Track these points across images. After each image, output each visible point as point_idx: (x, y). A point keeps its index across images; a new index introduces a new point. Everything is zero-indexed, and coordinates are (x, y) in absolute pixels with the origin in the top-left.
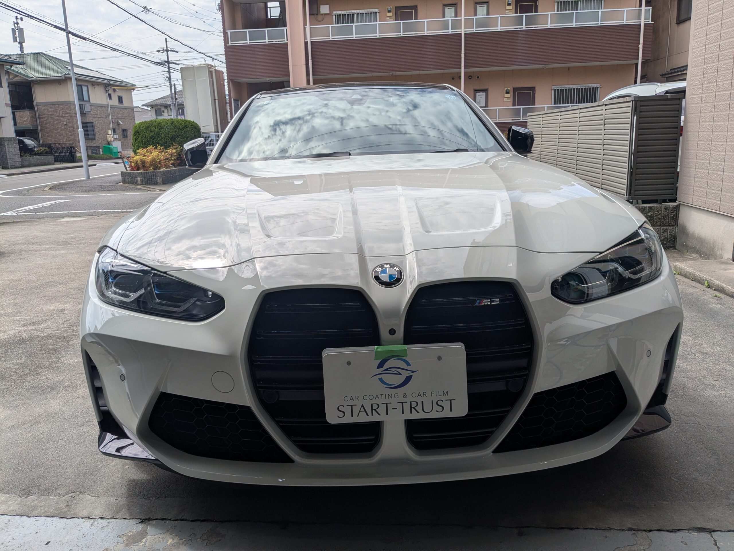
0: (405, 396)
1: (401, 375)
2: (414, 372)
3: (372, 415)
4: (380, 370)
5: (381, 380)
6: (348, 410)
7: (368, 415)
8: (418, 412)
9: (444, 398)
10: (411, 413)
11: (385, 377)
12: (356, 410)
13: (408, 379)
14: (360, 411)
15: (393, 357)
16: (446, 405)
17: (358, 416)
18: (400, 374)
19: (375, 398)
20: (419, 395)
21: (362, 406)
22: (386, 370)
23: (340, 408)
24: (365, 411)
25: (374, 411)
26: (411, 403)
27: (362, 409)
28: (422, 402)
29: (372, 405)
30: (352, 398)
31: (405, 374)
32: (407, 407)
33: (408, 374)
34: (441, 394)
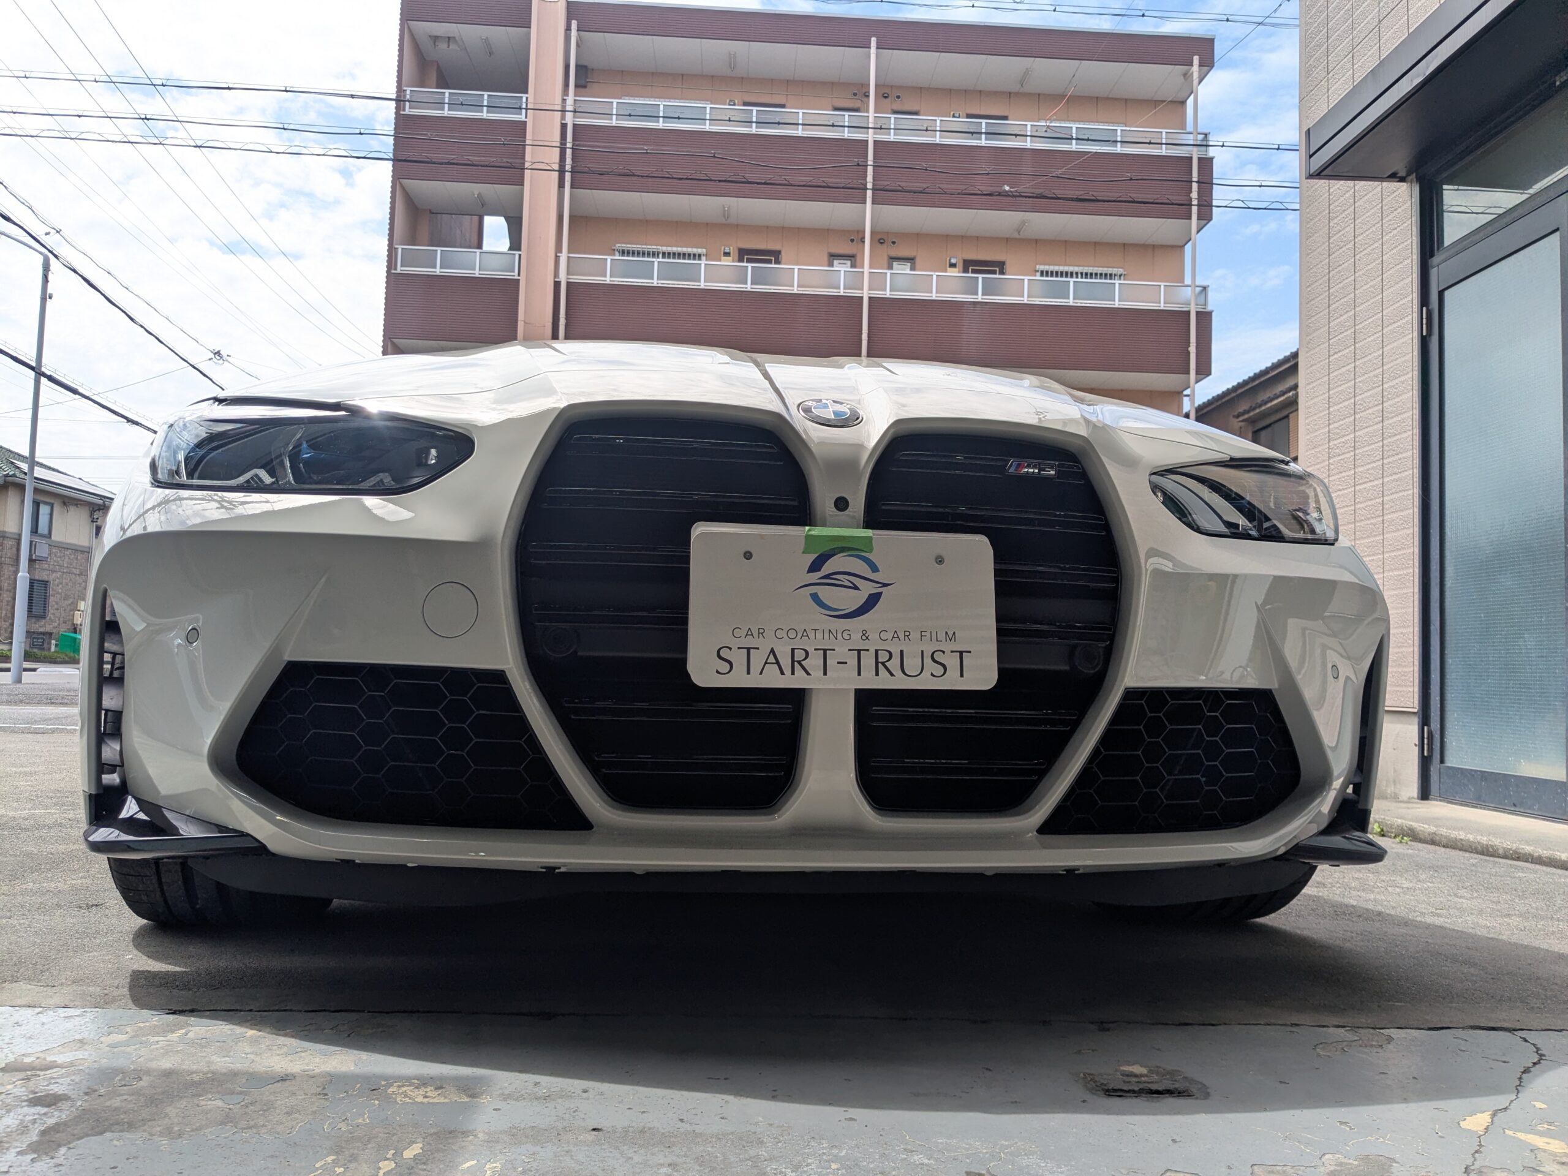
0: (865, 636)
1: (858, 589)
2: (885, 585)
3: (793, 673)
4: (815, 577)
5: (815, 597)
6: (738, 658)
7: (782, 673)
8: (892, 675)
9: (947, 647)
10: (877, 674)
11: (824, 592)
12: (757, 659)
13: (873, 601)
14: (766, 663)
15: (843, 550)
16: (952, 662)
17: (761, 673)
18: (856, 588)
19: (799, 636)
20: (895, 636)
21: (772, 651)
22: (827, 577)
23: (722, 653)
24: (778, 663)
25: (796, 663)
26: (877, 651)
27: (772, 659)
28: (902, 652)
29: (793, 650)
30: (750, 632)
31: (868, 589)
32: (868, 661)
33: (873, 589)
34: (941, 636)
